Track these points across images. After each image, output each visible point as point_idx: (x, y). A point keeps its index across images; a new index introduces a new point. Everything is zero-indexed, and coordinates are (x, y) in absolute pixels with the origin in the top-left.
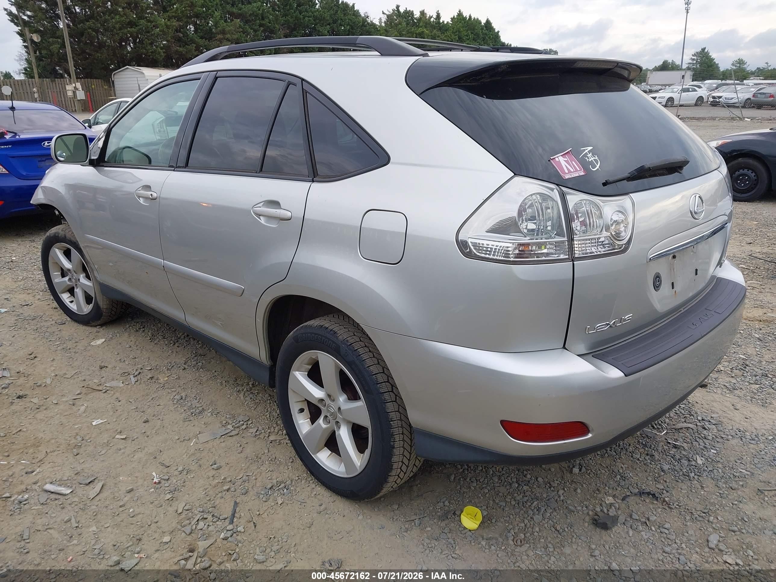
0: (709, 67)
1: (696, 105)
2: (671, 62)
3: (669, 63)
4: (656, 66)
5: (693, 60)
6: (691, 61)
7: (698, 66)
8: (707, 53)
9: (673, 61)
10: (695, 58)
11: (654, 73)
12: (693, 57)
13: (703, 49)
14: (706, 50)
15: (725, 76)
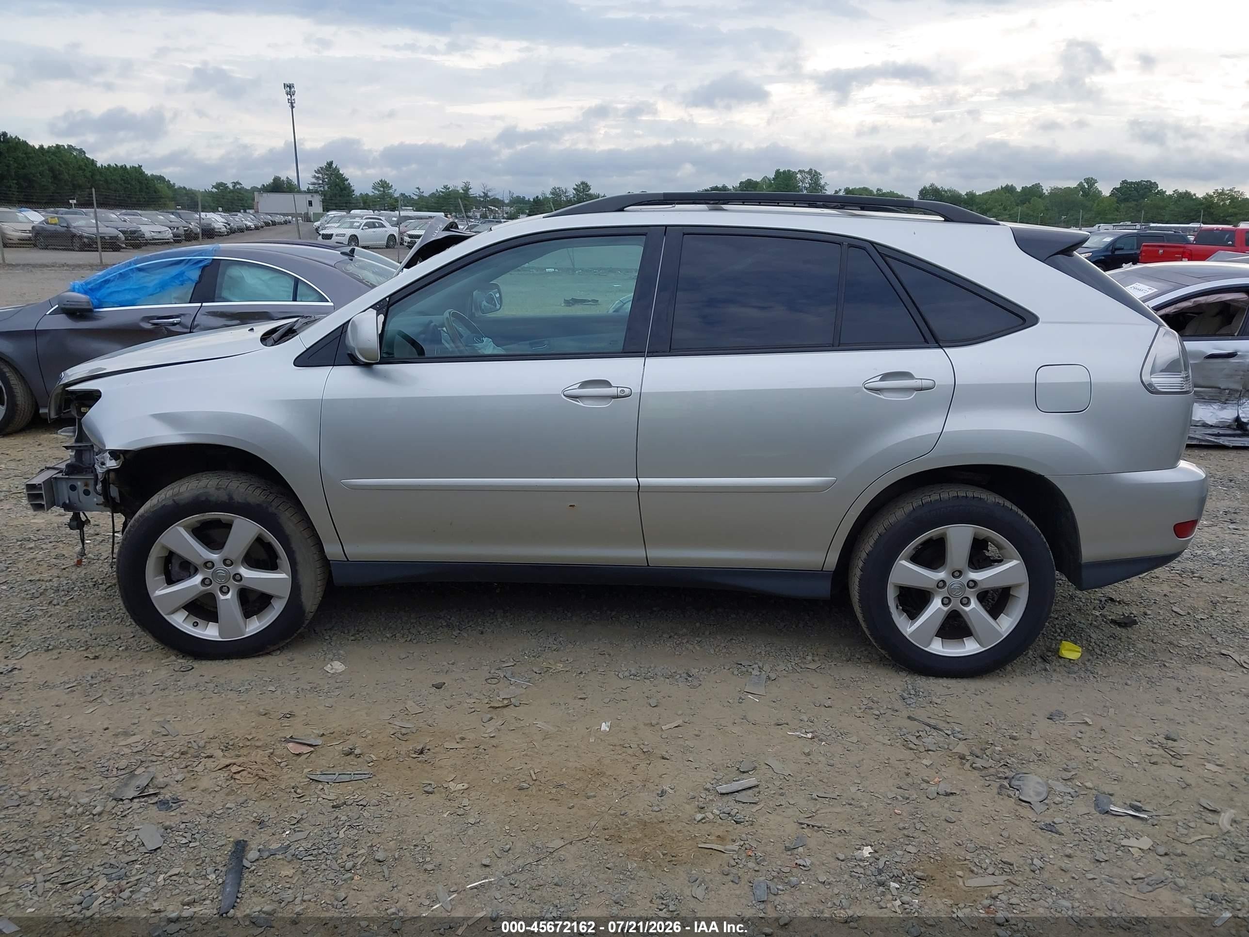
0: (342, 190)
1: (388, 247)
2: (285, 179)
3: (283, 181)
4: (264, 185)
5: (318, 178)
6: (314, 180)
7: (326, 187)
8: (336, 170)
9: (288, 178)
10: (320, 175)
11: (265, 195)
12: (317, 175)
13: (330, 164)
14: (334, 166)
15: (366, 203)
